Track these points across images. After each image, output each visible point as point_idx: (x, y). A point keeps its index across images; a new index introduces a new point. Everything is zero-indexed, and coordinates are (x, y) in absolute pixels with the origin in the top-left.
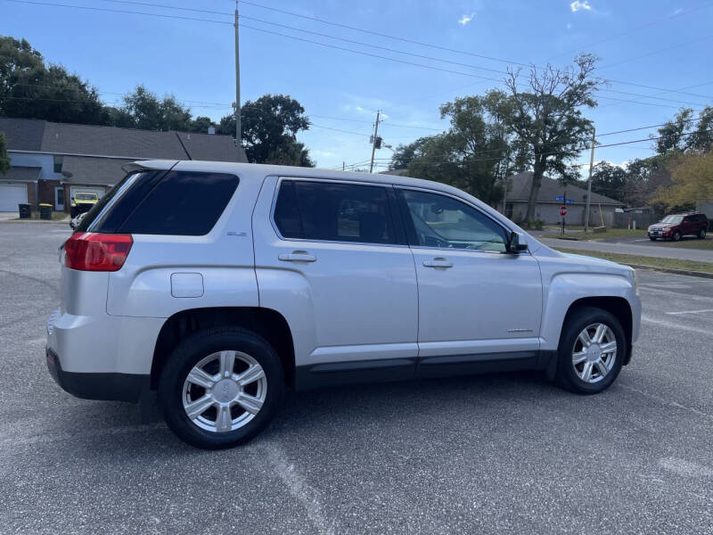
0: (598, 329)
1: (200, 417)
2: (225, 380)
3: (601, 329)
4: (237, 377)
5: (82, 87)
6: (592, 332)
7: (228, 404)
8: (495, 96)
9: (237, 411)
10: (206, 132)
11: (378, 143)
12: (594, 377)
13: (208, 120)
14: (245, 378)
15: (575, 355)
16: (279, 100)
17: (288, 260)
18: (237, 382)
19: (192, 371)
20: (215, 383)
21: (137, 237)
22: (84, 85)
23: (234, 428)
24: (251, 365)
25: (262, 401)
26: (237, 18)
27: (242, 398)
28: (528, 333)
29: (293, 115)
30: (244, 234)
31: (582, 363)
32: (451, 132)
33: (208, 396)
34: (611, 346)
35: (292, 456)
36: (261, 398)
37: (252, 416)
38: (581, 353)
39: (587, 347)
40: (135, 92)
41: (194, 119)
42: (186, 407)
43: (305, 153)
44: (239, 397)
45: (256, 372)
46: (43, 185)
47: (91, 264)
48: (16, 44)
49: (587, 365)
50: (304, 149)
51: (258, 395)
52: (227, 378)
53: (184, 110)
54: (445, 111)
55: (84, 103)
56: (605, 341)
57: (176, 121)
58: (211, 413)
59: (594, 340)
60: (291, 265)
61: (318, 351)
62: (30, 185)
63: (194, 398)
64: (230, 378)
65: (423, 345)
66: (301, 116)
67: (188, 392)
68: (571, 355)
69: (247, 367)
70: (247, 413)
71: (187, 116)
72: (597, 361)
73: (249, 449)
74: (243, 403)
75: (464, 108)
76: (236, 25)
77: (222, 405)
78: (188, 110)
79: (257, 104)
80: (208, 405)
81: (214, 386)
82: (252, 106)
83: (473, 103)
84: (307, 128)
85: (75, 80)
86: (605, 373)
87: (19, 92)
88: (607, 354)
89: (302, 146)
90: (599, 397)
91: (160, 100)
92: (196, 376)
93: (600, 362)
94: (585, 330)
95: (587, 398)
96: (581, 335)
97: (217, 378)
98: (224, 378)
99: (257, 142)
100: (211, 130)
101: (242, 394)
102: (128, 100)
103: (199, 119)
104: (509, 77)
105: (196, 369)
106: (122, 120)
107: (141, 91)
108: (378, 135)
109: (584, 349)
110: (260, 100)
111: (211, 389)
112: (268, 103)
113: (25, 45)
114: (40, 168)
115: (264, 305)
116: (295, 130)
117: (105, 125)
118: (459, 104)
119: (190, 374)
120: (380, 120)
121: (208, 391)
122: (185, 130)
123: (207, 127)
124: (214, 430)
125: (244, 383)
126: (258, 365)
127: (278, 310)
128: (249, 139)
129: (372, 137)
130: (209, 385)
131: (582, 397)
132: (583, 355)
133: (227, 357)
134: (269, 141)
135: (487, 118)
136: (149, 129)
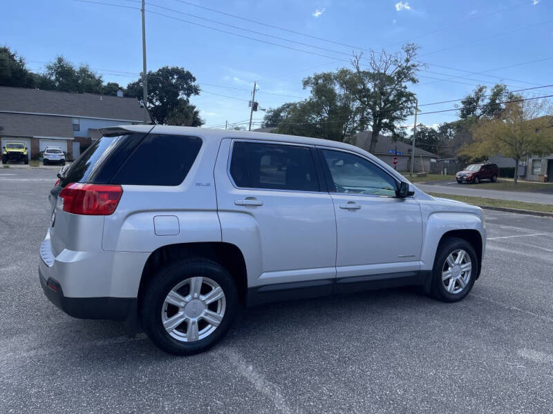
0: (459, 254)
1: (175, 331)
2: (194, 301)
3: (461, 254)
4: (203, 298)
5: (12, 57)
6: (455, 255)
7: (196, 320)
8: (344, 72)
9: (202, 324)
10: (116, 95)
11: (255, 107)
12: (456, 289)
13: (117, 85)
14: (209, 298)
15: (444, 273)
16: (176, 71)
17: (243, 205)
18: (204, 301)
19: (169, 294)
20: (187, 303)
21: (125, 187)
22: (13, 55)
23: (201, 338)
24: (213, 288)
25: (222, 315)
26: (143, 5)
27: (206, 314)
28: (412, 257)
29: (187, 83)
30: (208, 185)
31: (448, 279)
32: (311, 99)
33: (181, 313)
34: (468, 266)
35: (250, 359)
36: (221, 313)
37: (214, 328)
38: (448, 272)
39: (452, 267)
40: (56, 61)
41: (105, 84)
42: (165, 322)
43: (197, 113)
44: (204, 313)
45: (217, 293)
47: (88, 209)
49: (451, 281)
50: (195, 110)
51: (218, 312)
52: (196, 298)
53: (97, 76)
54: (306, 83)
55: (12, 70)
56: (464, 262)
57: (90, 86)
58: (183, 327)
59: (457, 261)
60: (245, 209)
61: (264, 275)
63: (170, 315)
64: (198, 298)
65: (340, 269)
66: (193, 84)
67: (165, 311)
68: (441, 274)
69: (210, 289)
70: (210, 326)
71: (99, 82)
72: (458, 278)
73: (212, 354)
74: (207, 318)
75: (320, 81)
76: (143, 10)
77: (192, 320)
78: (100, 77)
79: (158, 74)
80: (181, 321)
81: (185, 305)
82: (153, 75)
83: (327, 78)
84: (198, 94)
85: (4, 50)
86: (464, 286)
88: (464, 272)
89: (194, 107)
90: (460, 304)
91: (76, 68)
92: (172, 298)
93: (461, 278)
94: (451, 255)
95: (452, 305)
96: (448, 258)
97: (188, 298)
98: (193, 298)
99: (157, 104)
100: (120, 94)
101: (206, 311)
102: (49, 68)
103: (109, 84)
104: (354, 59)
105: (172, 292)
106: (44, 84)
107: (60, 60)
108: (255, 101)
109: (450, 268)
110: (160, 70)
111: (183, 307)
112: (166, 73)
115: (225, 240)
116: (188, 95)
117: (30, 87)
118: (317, 78)
119: (168, 297)
120: (256, 88)
121: (181, 309)
122: (98, 93)
123: (116, 92)
124: (185, 340)
125: (209, 302)
126: (219, 288)
127: (236, 244)
128: (151, 102)
129: (250, 102)
130: (182, 304)
131: (449, 305)
132: (448, 274)
133: (196, 282)
134: (167, 103)
135: (338, 89)
136: (67, 91)
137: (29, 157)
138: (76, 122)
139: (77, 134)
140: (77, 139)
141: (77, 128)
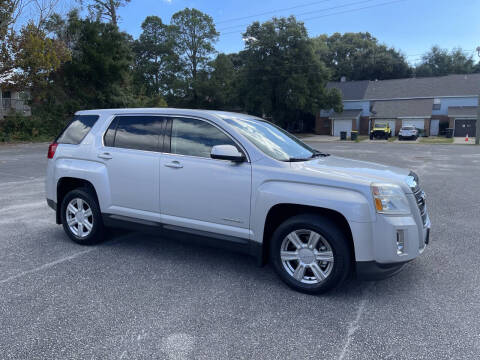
0: (311, 236)
1: (73, 227)
3: (314, 237)
4: (84, 212)
5: (396, 55)
7: (81, 224)
14: (87, 213)
15: (284, 252)
17: (101, 157)
19: (69, 205)
22: (398, 54)
25: (92, 226)
31: (294, 263)
34: (327, 255)
37: (89, 232)
39: (298, 249)
40: (430, 51)
41: (476, 63)
46: (363, 120)
48: (363, 36)
53: (468, 57)
56: (320, 249)
57: (459, 67)
59: (306, 245)
60: (102, 160)
61: (112, 207)
62: (354, 121)
63: (72, 217)
65: (163, 216)
67: (69, 214)
71: (470, 61)
85: (392, 51)
87: (357, 66)
91: (450, 52)
94: (294, 233)
96: (289, 237)
98: (79, 211)
101: (85, 221)
102: (425, 58)
107: (435, 49)
113: (368, 35)
114: (361, 110)
115: (87, 178)
122: (465, 73)
124: (76, 233)
126: (90, 209)
127: (92, 182)
130: (75, 213)
132: (293, 256)
136: (437, 75)
137: (393, 134)
138: (437, 101)
139: (436, 113)
140: (434, 118)
141: (436, 107)
